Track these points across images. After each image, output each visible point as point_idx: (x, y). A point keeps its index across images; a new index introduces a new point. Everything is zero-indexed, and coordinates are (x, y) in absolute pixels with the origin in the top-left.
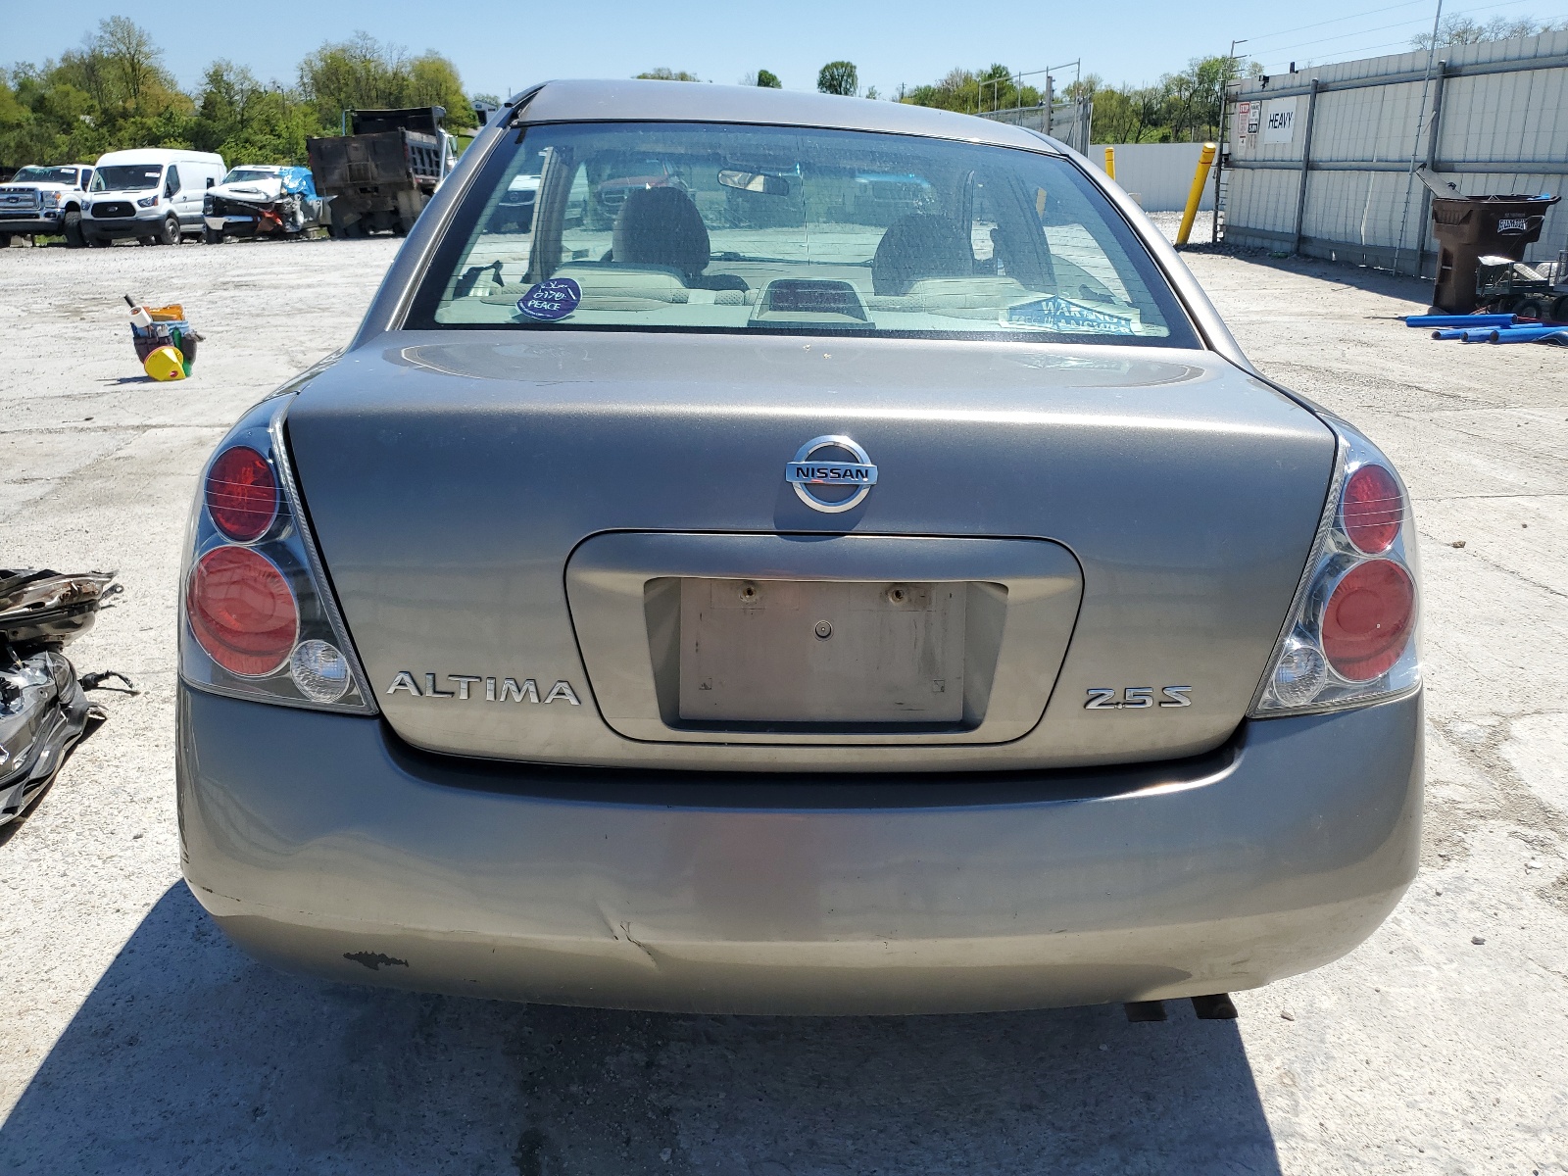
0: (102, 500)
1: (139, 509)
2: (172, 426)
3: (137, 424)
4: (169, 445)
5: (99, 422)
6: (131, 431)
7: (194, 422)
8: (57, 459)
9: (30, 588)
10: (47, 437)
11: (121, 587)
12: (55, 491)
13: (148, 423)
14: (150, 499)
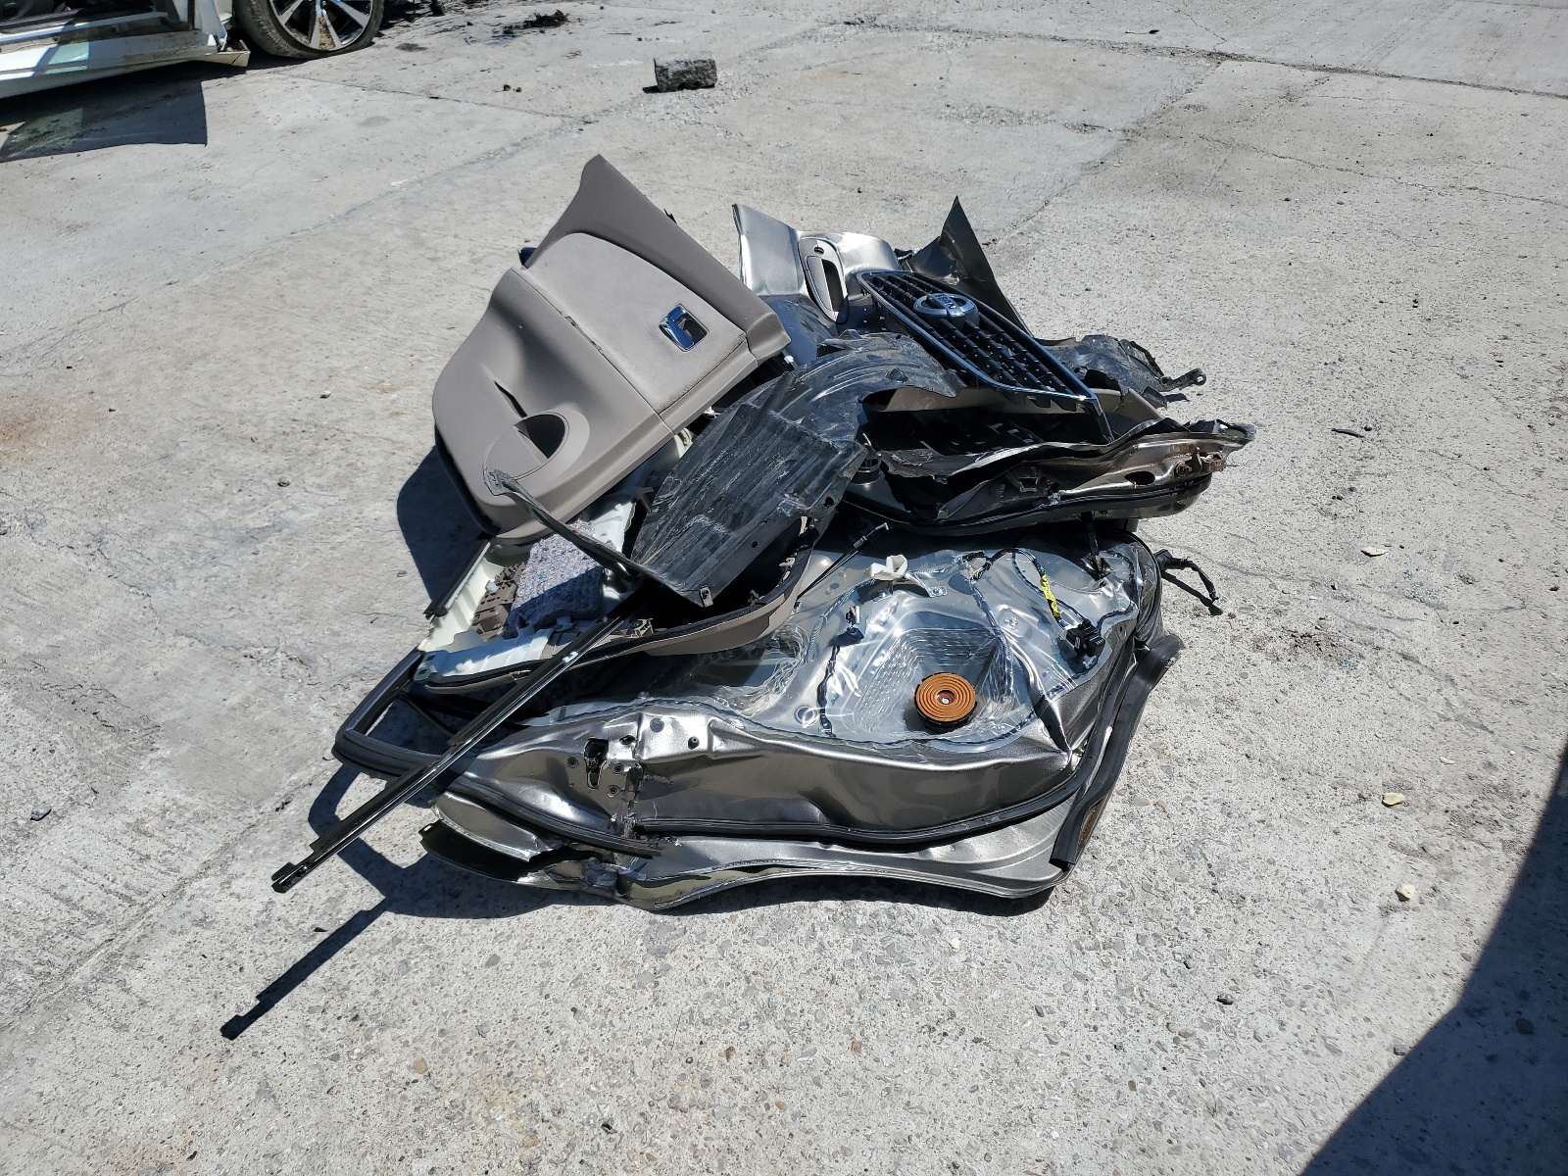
0: (1173, 181)
1: (1217, 210)
2: (1252, 59)
3: (1211, 50)
4: (1248, 93)
5: (1165, 40)
6: (1202, 61)
7: (1279, 56)
8: (1121, 96)
9: (1142, 446)
10: (1111, 57)
11: (1204, 377)
12: (1117, 152)
13: (1222, 48)
14: (1226, 192)
